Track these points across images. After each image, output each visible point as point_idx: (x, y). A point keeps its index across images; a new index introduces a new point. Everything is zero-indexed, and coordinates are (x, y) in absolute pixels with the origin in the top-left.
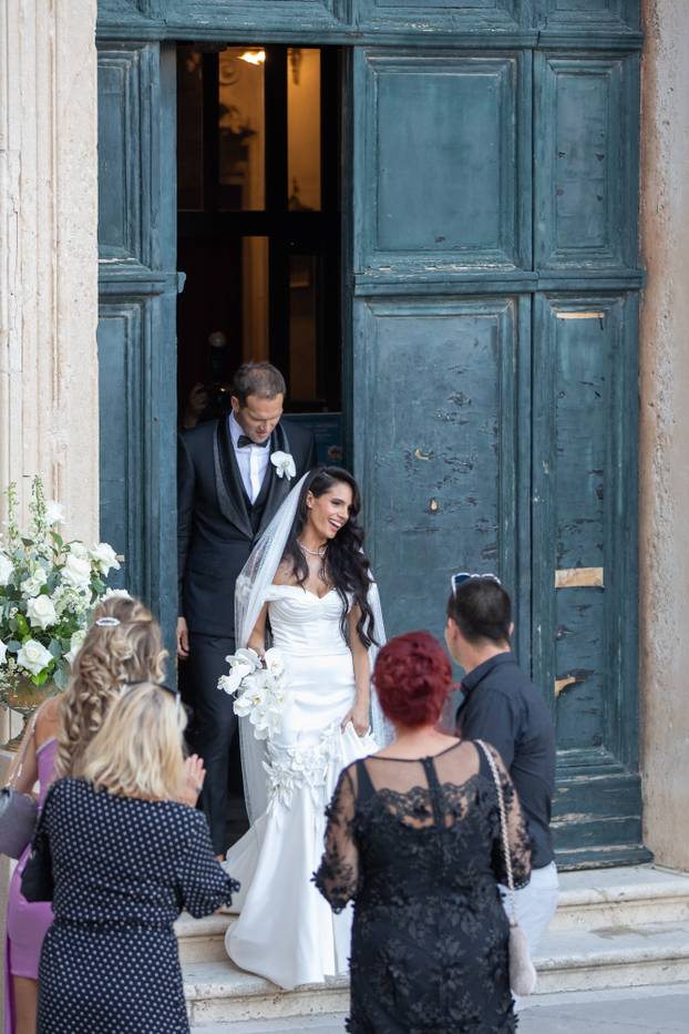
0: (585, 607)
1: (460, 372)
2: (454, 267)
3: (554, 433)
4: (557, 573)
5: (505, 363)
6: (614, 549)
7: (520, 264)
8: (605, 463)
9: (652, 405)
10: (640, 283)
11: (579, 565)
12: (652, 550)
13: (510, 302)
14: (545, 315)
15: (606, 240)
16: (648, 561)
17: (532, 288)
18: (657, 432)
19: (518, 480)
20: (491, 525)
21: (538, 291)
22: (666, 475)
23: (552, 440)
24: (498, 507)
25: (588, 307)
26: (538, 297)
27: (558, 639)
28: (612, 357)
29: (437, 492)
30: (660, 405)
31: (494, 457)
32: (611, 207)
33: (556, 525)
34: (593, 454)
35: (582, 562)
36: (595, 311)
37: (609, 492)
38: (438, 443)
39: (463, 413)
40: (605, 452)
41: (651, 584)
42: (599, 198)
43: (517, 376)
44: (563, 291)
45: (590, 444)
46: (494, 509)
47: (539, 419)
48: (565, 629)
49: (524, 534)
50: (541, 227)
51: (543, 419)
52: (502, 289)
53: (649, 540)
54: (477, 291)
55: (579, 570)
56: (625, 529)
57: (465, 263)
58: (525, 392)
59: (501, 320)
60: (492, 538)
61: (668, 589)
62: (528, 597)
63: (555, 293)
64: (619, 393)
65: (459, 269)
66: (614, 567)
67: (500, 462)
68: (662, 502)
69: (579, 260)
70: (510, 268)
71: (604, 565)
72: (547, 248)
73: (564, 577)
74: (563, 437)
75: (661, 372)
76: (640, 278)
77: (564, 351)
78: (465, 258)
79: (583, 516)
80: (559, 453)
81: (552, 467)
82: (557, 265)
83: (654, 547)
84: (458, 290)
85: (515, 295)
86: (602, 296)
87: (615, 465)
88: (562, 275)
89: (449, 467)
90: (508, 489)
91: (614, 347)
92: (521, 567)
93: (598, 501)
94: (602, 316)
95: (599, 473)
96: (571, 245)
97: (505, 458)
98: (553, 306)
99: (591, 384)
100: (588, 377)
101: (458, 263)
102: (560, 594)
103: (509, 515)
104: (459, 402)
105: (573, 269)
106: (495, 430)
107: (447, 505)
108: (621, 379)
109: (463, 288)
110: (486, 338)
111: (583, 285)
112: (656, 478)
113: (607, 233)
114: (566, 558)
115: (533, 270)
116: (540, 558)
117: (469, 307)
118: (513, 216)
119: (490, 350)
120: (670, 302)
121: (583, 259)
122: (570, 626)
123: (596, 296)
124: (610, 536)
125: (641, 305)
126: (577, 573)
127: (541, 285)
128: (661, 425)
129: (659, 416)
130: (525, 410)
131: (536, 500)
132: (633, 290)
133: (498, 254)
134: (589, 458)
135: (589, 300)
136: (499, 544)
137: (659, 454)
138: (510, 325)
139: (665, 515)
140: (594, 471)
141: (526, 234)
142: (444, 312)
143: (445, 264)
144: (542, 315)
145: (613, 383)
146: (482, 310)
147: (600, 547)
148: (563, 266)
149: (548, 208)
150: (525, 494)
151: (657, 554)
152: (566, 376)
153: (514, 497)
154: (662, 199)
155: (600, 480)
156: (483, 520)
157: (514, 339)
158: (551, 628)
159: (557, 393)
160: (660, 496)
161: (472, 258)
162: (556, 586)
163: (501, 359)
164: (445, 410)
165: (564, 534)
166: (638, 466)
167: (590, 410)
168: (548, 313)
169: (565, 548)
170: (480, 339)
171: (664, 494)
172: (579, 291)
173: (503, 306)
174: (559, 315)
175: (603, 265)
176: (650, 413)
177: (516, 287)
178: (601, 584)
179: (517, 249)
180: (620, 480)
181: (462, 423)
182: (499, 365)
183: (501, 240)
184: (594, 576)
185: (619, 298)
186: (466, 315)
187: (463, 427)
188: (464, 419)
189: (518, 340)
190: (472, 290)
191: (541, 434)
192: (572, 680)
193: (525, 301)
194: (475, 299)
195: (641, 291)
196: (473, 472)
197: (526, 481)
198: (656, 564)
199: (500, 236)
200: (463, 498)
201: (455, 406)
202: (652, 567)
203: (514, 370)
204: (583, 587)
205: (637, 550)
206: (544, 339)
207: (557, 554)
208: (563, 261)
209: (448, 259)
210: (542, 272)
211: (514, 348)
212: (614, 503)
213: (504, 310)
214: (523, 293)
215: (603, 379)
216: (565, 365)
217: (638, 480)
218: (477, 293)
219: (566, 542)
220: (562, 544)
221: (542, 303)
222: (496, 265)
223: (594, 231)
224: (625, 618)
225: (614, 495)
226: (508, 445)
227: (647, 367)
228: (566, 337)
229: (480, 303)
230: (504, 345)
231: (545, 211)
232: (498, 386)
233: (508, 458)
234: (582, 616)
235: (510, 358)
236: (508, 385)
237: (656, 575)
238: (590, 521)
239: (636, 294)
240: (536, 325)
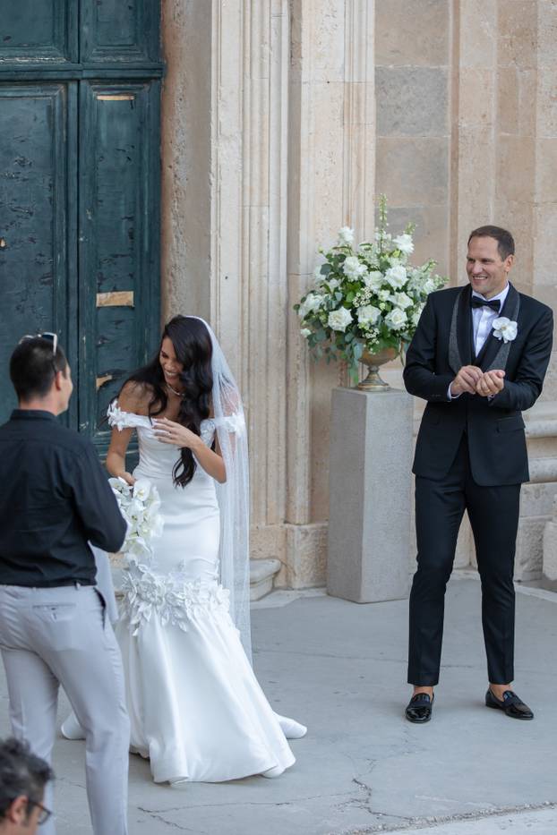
0: (118, 322)
1: (23, 141)
2: (18, 59)
3: (95, 188)
4: (98, 296)
5: (58, 134)
6: (141, 278)
7: (69, 58)
8: (134, 211)
9: (171, 167)
10: (162, 73)
11: (115, 290)
12: (170, 278)
13: (62, 87)
14: (88, 97)
15: (135, 39)
16: (167, 286)
17: (79, 76)
18: (174, 187)
19: (67, 224)
20: (47, 259)
21: (83, 79)
22: (181, 221)
23: (94, 193)
24: (53, 244)
25: (121, 92)
26: (83, 83)
27: (98, 346)
28: (139, 130)
29: (5, 233)
30: (177, 167)
31: (50, 207)
32: (139, 14)
33: (96, 258)
34: (125, 204)
35: (118, 287)
36: (127, 94)
37: (137, 234)
38: (6, 195)
39: (25, 173)
40: (135, 203)
41: (170, 304)
42: (130, 8)
43: (67, 144)
44: (102, 79)
45: (123, 196)
46: (50, 246)
47: (83, 177)
48: (104, 339)
49: (73, 266)
50: (85, 29)
51: (87, 177)
52: (54, 77)
53: (168, 270)
54: (36, 79)
55: (115, 293)
56: (151, 262)
57: (26, 57)
58: (73, 156)
59: (54, 101)
60: (48, 269)
61: (183, 308)
62: (75, 314)
63: (96, 81)
64: (146, 158)
65: (22, 61)
66: (141, 291)
67: (54, 210)
68: (178, 241)
69: (115, 55)
70: (61, 61)
71: (134, 290)
72: (89, 45)
73: (103, 299)
74: (102, 191)
75: (177, 142)
76: (161, 69)
77: (103, 125)
78: (27, 53)
79: (118, 252)
80: (99, 203)
81: (94, 214)
82: (97, 59)
83: (172, 275)
84: (20, 77)
85: (65, 82)
86: (132, 83)
87: (142, 213)
88: (101, 66)
89: (14, 214)
90: (60, 231)
91: (141, 123)
92: (70, 291)
93: (130, 240)
94: (132, 98)
95: (131, 219)
96: (109, 43)
97: (58, 208)
98: (95, 90)
99: (124, 151)
100: (121, 146)
101: (20, 57)
102: (100, 312)
103: (61, 251)
104: (22, 163)
105: (110, 62)
106: (50, 186)
107: (13, 243)
108: (147, 147)
109: (25, 76)
110: (42, 115)
111: (117, 74)
112: (174, 223)
113: (136, 34)
114: (105, 284)
115: (79, 62)
116: (85, 285)
117: (30, 91)
118: (63, 20)
119: (46, 123)
120: (184, 88)
121: (119, 54)
122: (109, 336)
123: (128, 83)
124: (139, 267)
125: (163, 90)
126: (113, 296)
127: (85, 74)
128: (177, 182)
129: (176, 176)
130: (73, 171)
131: (81, 239)
132: (155, 78)
133: (51, 50)
134: (122, 208)
135: (122, 86)
136: (53, 273)
137: (176, 204)
138: (61, 104)
139: (180, 251)
140: (126, 218)
141: (73, 35)
142: (10, 94)
143: (10, 57)
144: (86, 97)
145: (141, 150)
146: (40, 93)
147: (131, 276)
148: (102, 60)
149: (90, 15)
150: (73, 234)
151: (175, 281)
152: (105, 144)
153: (64, 237)
154: (178, 9)
155: (131, 225)
156: (41, 255)
157: (64, 115)
158: (93, 337)
159: (97, 157)
160: (176, 237)
161: (31, 53)
162: (98, 305)
163: (54, 131)
164: (11, 170)
165: (104, 265)
166: (160, 214)
167: (124, 171)
168: (91, 95)
169: (104, 276)
170: (38, 116)
171: (179, 235)
172: (115, 79)
173: (56, 90)
174: (99, 98)
175: (133, 59)
176: (169, 173)
177: (66, 76)
178: (132, 304)
179: (66, 46)
180: (146, 225)
181: (24, 180)
182: (53, 136)
183: (54, 39)
184: (127, 298)
185: (145, 85)
186: (28, 96)
187: (25, 183)
188: (26, 177)
189: (68, 116)
190: (31, 78)
191: (85, 189)
192: (110, 377)
193: (73, 87)
194: (35, 84)
195: (162, 79)
196: (32, 218)
197: (73, 225)
198: (173, 289)
199: (53, 37)
200: (25, 238)
201: (19, 167)
202: (170, 290)
203: (65, 139)
204: (118, 307)
205: (160, 278)
206: (87, 116)
207: (98, 282)
208: (104, 55)
209: (14, 54)
210: (86, 64)
211: (64, 121)
212: (142, 241)
213: (57, 93)
214: (72, 80)
215: (133, 147)
216: (103, 136)
217: (160, 225)
218: (36, 80)
219: (104, 271)
220: (101, 274)
221: (86, 88)
222: (49, 59)
223: (126, 32)
224: (150, 330)
225: (142, 236)
226: (60, 197)
227: (166, 138)
228: (104, 116)
229: (38, 88)
230: (57, 120)
231: (87, 18)
232: (52, 152)
233: (60, 207)
234: (117, 328)
235: (61, 130)
236: (60, 152)
237: (174, 297)
238: (123, 256)
239: (159, 82)
240: (81, 105)
